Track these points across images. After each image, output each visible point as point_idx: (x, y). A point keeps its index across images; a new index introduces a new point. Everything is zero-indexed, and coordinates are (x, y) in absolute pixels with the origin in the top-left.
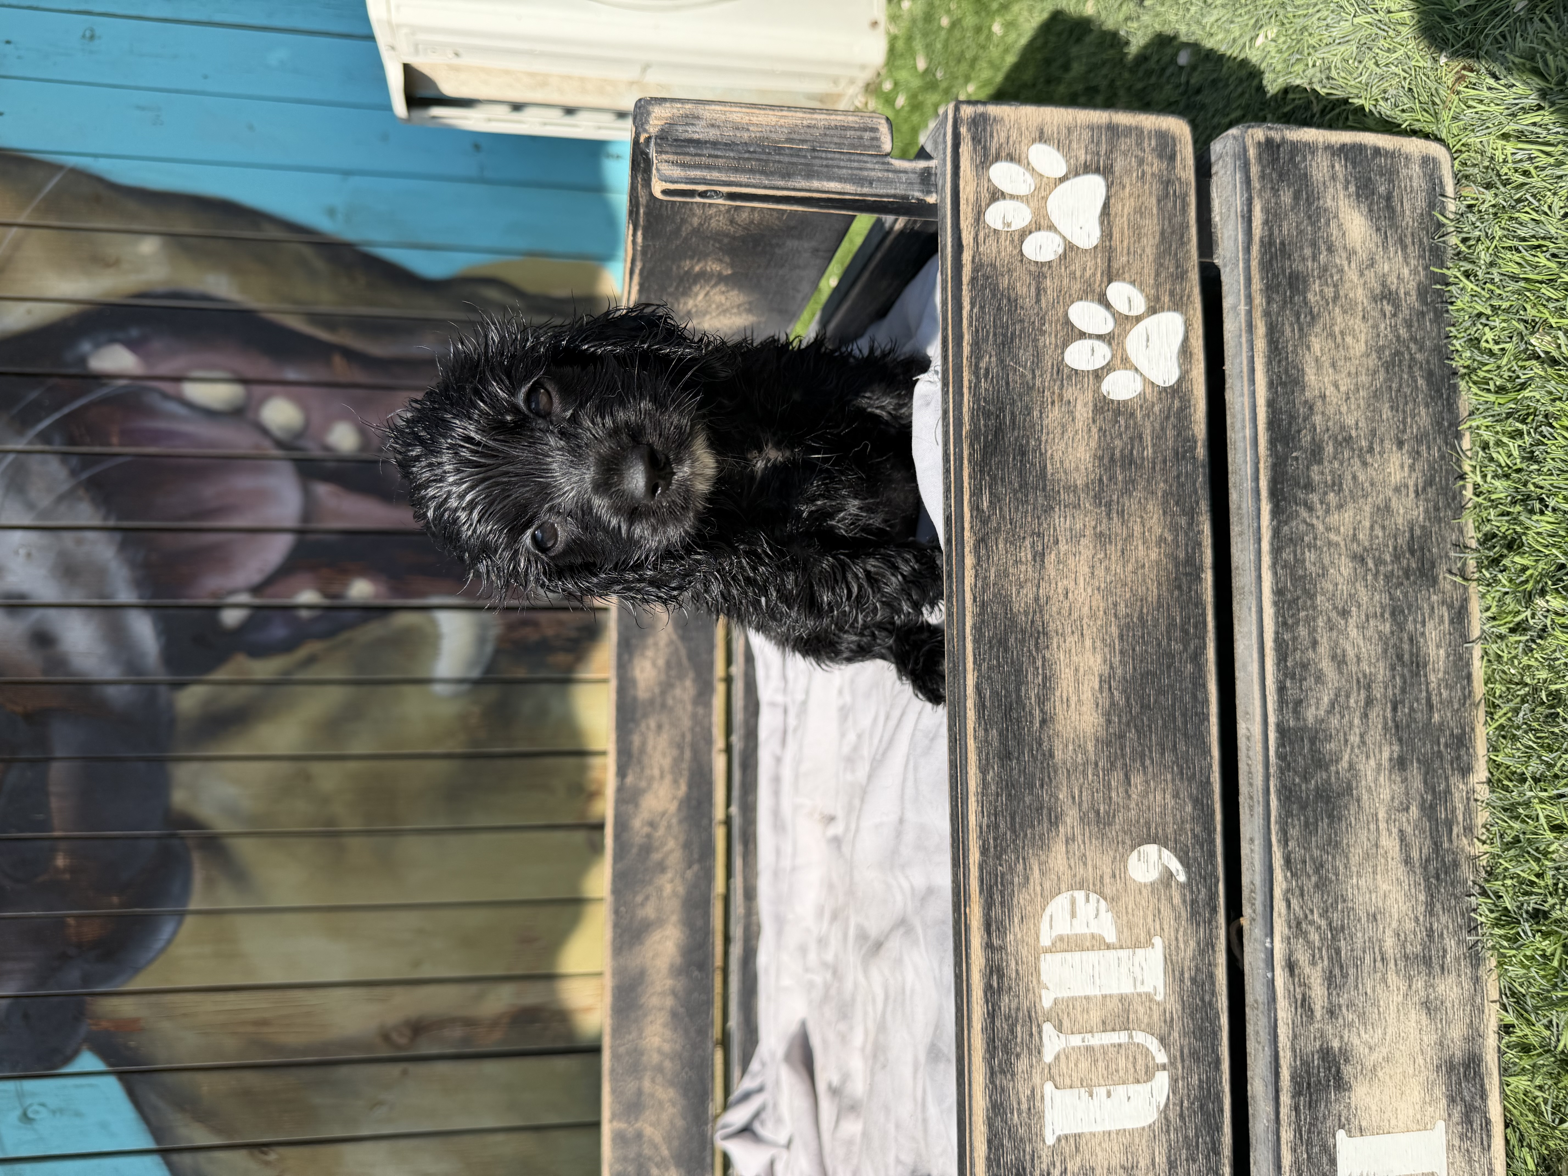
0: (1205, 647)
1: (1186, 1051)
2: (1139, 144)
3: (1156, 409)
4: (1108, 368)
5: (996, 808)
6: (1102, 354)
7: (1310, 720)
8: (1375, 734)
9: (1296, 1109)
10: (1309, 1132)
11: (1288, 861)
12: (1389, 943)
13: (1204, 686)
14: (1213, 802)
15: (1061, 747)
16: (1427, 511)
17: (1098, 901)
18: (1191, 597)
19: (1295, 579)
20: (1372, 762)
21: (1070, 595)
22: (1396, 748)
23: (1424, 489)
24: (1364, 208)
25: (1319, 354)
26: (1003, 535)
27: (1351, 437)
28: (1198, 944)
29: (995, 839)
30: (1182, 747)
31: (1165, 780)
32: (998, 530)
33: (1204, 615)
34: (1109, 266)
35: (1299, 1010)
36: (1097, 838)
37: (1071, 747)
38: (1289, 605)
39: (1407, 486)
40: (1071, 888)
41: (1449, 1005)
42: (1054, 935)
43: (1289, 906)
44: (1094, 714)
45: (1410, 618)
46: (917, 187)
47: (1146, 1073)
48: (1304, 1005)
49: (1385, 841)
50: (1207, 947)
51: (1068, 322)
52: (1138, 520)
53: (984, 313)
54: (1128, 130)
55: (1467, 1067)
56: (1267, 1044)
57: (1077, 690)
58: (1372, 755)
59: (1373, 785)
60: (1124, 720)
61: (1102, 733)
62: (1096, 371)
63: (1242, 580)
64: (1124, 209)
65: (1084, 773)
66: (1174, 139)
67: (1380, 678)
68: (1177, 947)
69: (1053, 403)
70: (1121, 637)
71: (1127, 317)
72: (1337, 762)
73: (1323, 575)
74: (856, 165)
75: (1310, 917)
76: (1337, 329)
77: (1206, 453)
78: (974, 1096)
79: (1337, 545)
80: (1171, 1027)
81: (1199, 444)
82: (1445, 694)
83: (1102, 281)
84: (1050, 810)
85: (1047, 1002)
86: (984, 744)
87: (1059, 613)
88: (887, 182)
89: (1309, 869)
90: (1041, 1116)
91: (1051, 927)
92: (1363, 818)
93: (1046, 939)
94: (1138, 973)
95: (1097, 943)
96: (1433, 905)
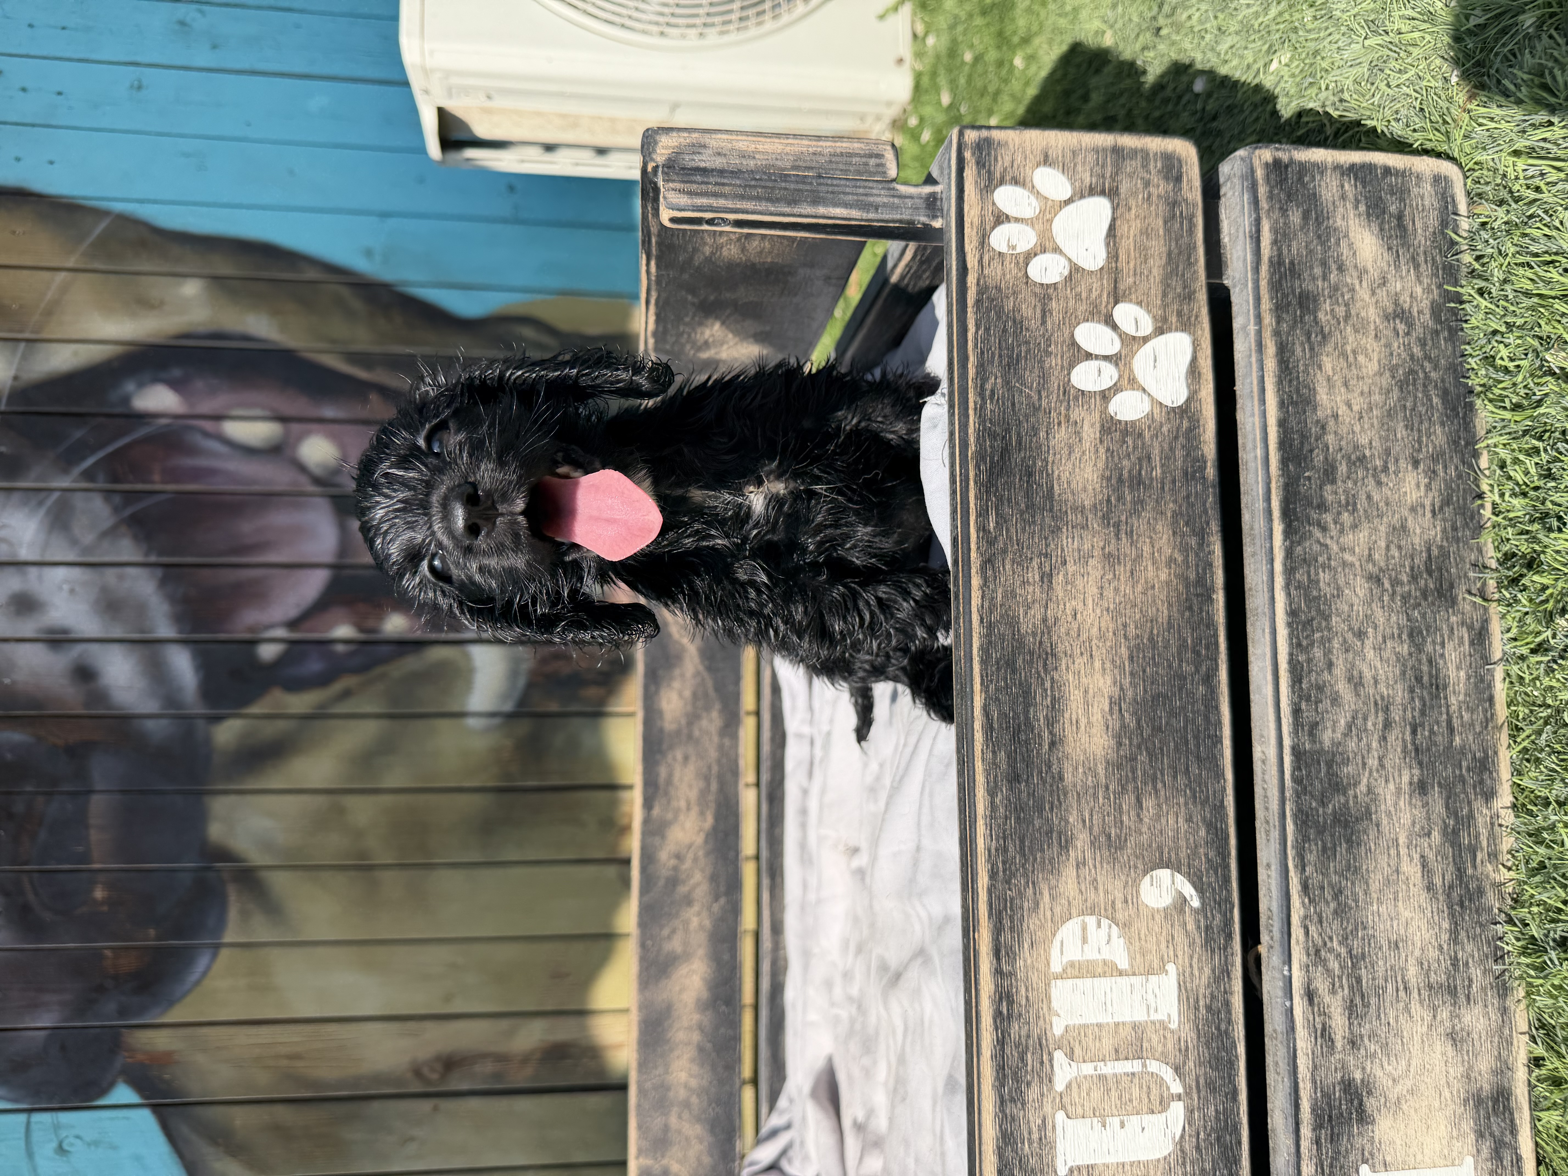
0: (1217, 669)
1: (1202, 1081)
2: (1145, 166)
3: (1165, 429)
4: (1116, 389)
5: (1004, 831)
6: (1109, 375)
7: (1327, 743)
8: (1394, 757)
9: (1318, 1142)
10: (1331, 1166)
11: (1305, 887)
12: (1412, 971)
13: (1217, 708)
14: (1227, 825)
15: (1070, 769)
16: (1444, 531)
17: (1110, 927)
18: (1202, 618)
19: (1309, 600)
20: (1391, 786)
21: (1079, 616)
22: (1416, 771)
23: (1441, 508)
24: (1375, 228)
25: (1331, 373)
26: (1010, 556)
27: (1364, 456)
28: (1213, 971)
29: (1004, 863)
30: (1194, 770)
31: (1178, 804)
32: (1004, 551)
33: (1216, 636)
34: (1115, 287)
35: (1319, 1040)
36: (1109, 863)
37: (1081, 770)
38: (1304, 626)
39: (1423, 506)
40: (1082, 913)
41: (1476, 1037)
42: (1065, 960)
43: (1307, 933)
44: (1105, 736)
45: (1429, 640)
46: (922, 212)
47: (1161, 1103)
48: (1324, 1034)
49: (1405, 867)
50: (1222, 974)
51: (1074, 344)
52: (1148, 540)
53: (989, 335)
54: (1134, 153)
55: (1496, 1101)
56: (1287, 1075)
57: (1087, 712)
58: (1391, 779)
59: (1392, 809)
60: (1135, 742)
61: (1111, 756)
62: (1103, 392)
63: (1256, 601)
64: (1129, 230)
65: (1095, 796)
66: (1180, 161)
67: (1398, 700)
68: (1192, 973)
69: (1059, 424)
70: (1131, 658)
71: (1134, 338)
72: (1355, 785)
73: (1338, 596)
74: (861, 191)
75: (1329, 944)
76: (1349, 348)
77: (1216, 473)
78: (984, 1125)
79: (1352, 565)
80: (1187, 1056)
81: (1209, 464)
82: (1466, 716)
83: (1108, 303)
84: (1060, 834)
85: (1058, 1029)
86: (992, 766)
87: (1068, 634)
88: (893, 207)
89: (1328, 895)
90: (1053, 1147)
91: (1062, 953)
92: (1383, 843)
93: (1056, 966)
94: (1152, 1000)
95: (1109, 969)
96: (1457, 933)
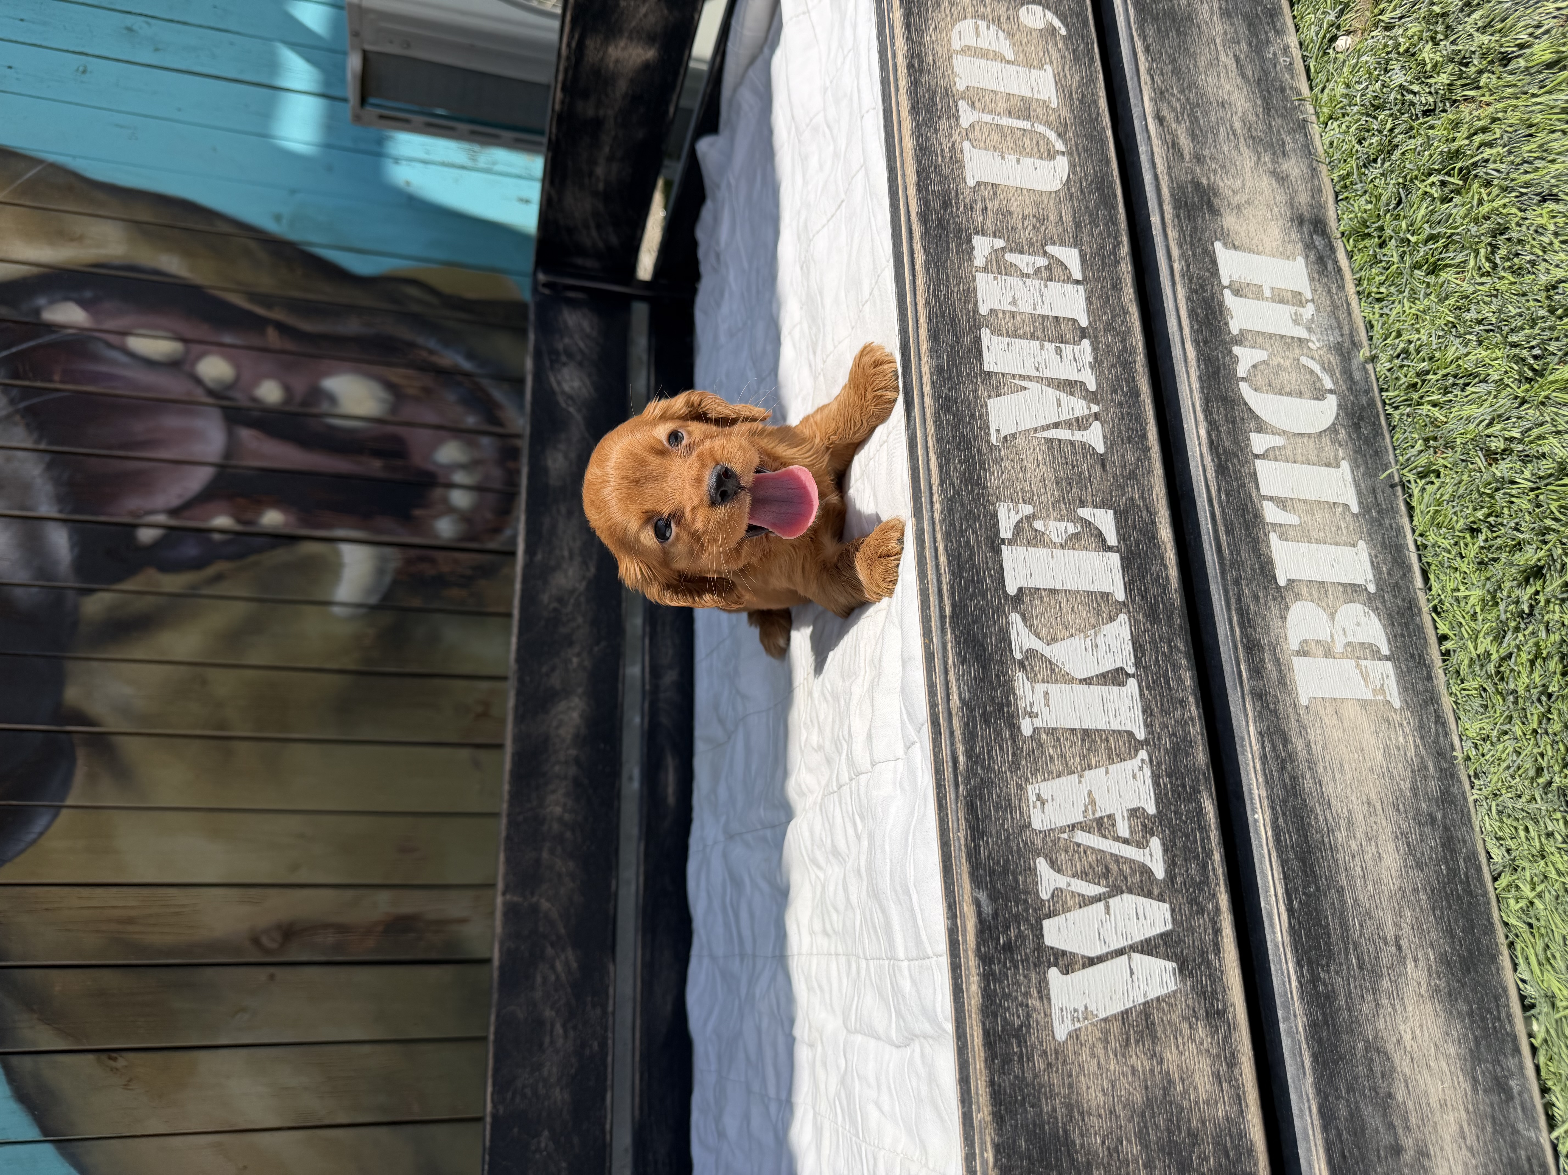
1: (1080, 147)
9: (1177, 217)
10: (1191, 236)
11: (1147, 49)
12: (1238, 125)
17: (997, 31)
20: (1206, 6)
28: (1082, 78)
35: (1171, 151)
40: (975, 18)
41: (1293, 180)
42: (963, 43)
43: (1153, 79)
47: (1049, 154)
48: (1174, 146)
49: (1223, 57)
50: (1089, 82)
55: (1316, 226)
59: (1209, 21)
68: (1065, 76)
75: (1171, 91)
80: (1066, 128)
85: (960, 86)
89: (1166, 60)
90: (962, 165)
91: (960, 39)
92: (1204, 39)
93: (956, 45)
94: (1034, 84)
95: (998, 57)
96: (1269, 109)
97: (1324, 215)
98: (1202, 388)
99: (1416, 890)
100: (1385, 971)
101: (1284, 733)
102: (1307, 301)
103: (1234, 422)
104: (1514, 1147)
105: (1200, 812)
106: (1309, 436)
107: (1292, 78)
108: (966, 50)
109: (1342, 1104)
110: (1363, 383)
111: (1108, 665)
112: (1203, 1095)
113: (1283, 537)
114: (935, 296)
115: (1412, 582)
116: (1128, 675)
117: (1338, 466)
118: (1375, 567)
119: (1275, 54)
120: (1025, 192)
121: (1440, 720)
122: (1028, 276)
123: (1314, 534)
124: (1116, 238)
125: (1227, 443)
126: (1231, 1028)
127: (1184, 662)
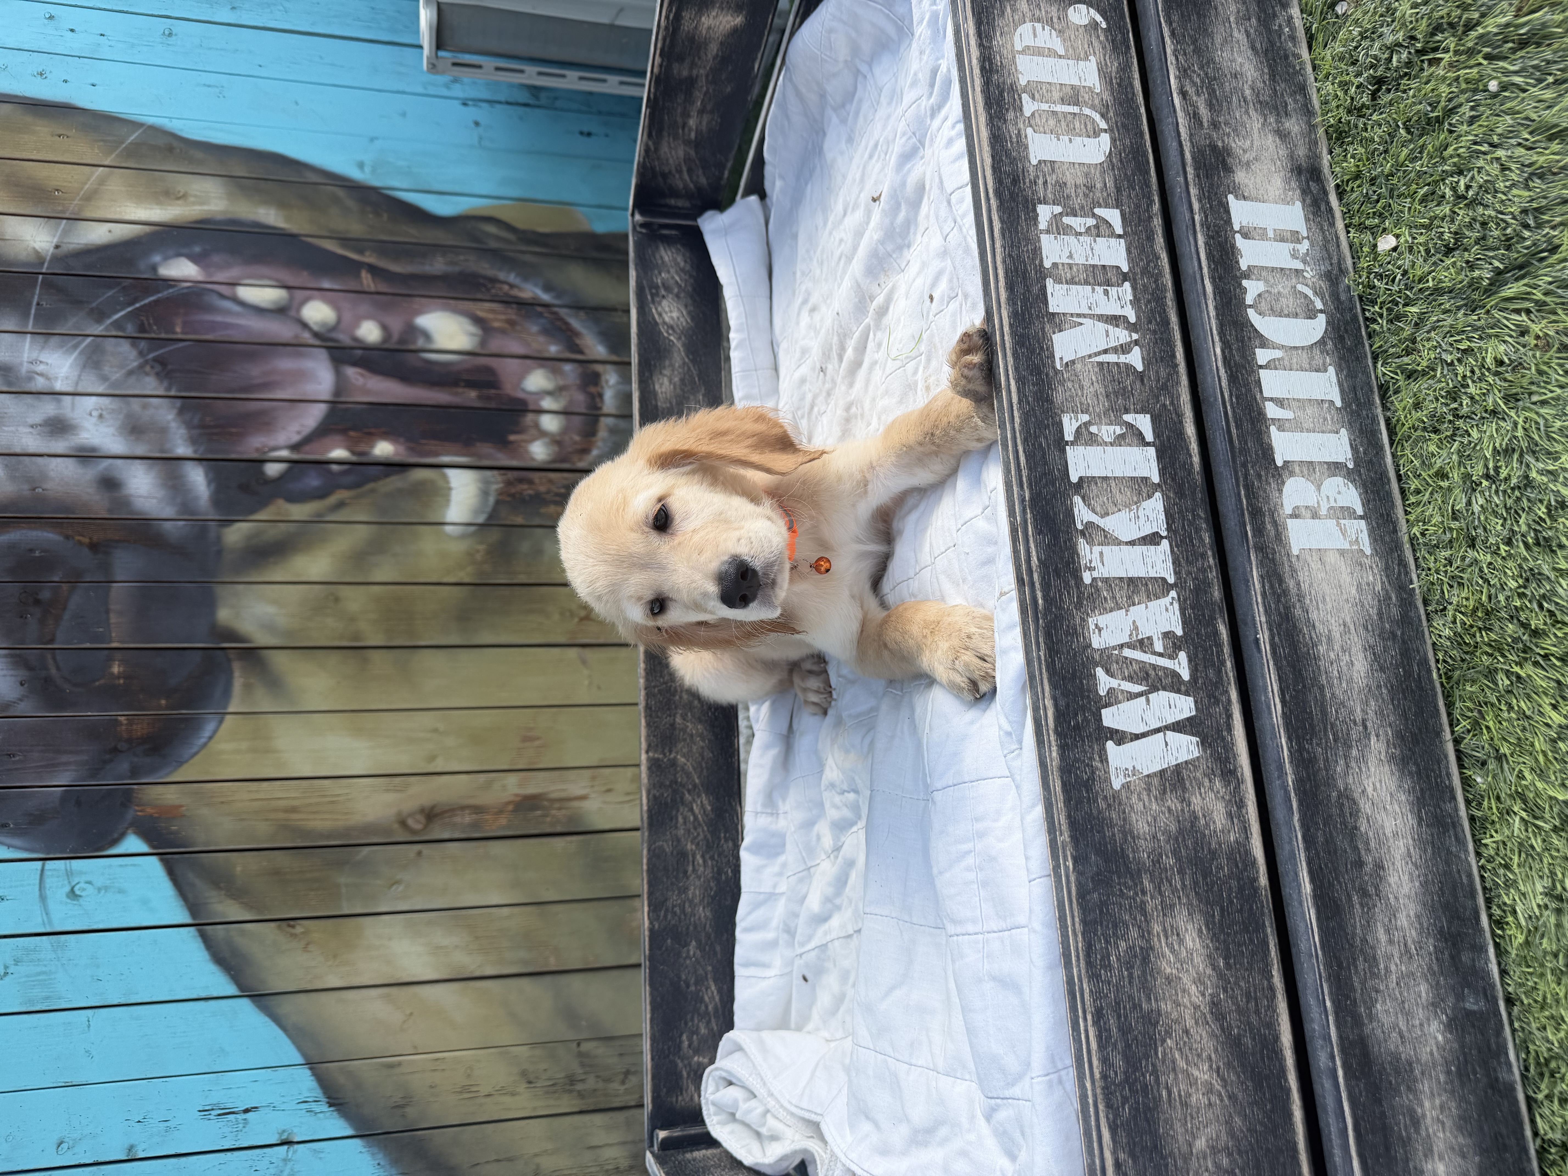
1: (1119, 124)
9: (1198, 177)
10: (1209, 191)
11: (1173, 34)
12: (1248, 92)
17: (1051, 31)
28: (1120, 64)
35: (1192, 120)
40: (1032, 21)
41: (1294, 136)
42: (1024, 44)
43: (1177, 59)
47: (1094, 132)
48: (1194, 117)
49: (1236, 34)
50: (1125, 67)
55: (1312, 173)
56: (1174, 135)
68: (1106, 64)
75: (1192, 68)
80: (1107, 108)
85: (1023, 82)
89: (1188, 41)
90: (1026, 147)
91: (1021, 41)
92: (1220, 19)
93: (1018, 47)
94: (1082, 74)
95: (1052, 53)
96: (1274, 76)
97: (1320, 163)
98: (1217, 315)
99: (1379, 687)
100: (1354, 743)
101: (1279, 575)
102: (1303, 238)
103: (1243, 341)
104: (1448, 863)
105: (1216, 633)
106: (1303, 348)
107: (1295, 46)
108: (1026, 50)
109: (1320, 833)
110: (1348, 302)
111: (1147, 531)
112: (1219, 826)
113: (1280, 429)
114: (1010, 256)
115: (1383, 459)
116: (1162, 537)
117: (1326, 371)
118: (1354, 449)
119: (1280, 26)
120: (1077, 166)
121: (1403, 563)
122: (1080, 234)
123: (1305, 425)
124: (1149, 198)
125: (1237, 358)
126: (1239, 782)
127: (1204, 526)
